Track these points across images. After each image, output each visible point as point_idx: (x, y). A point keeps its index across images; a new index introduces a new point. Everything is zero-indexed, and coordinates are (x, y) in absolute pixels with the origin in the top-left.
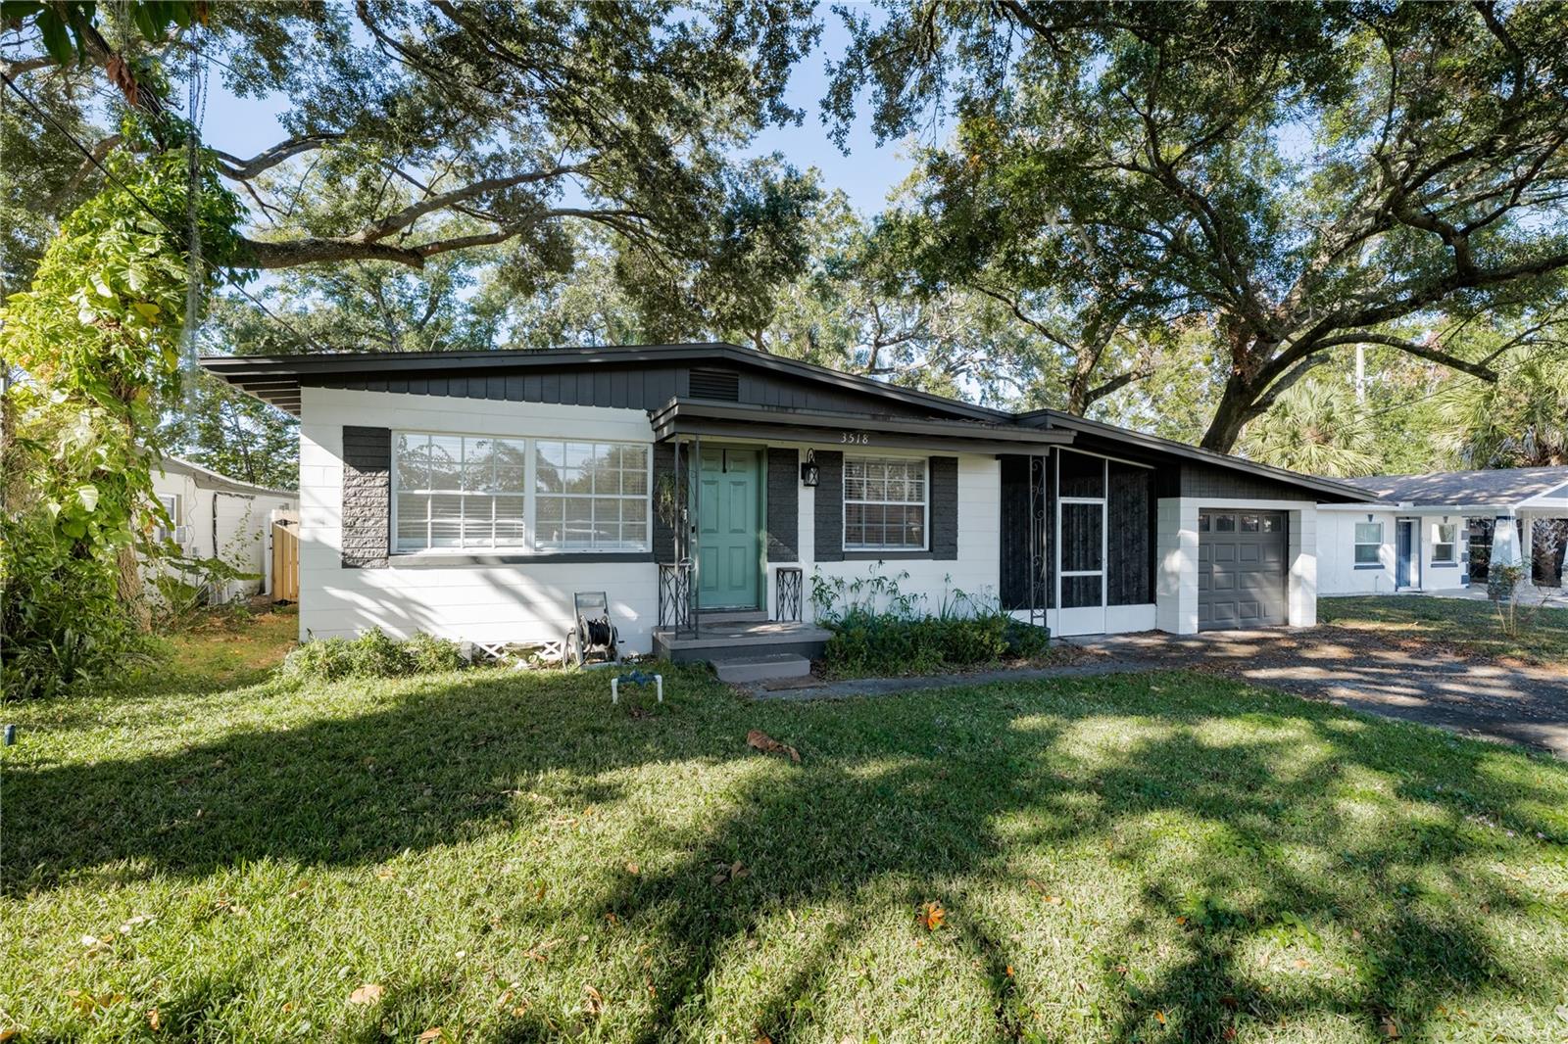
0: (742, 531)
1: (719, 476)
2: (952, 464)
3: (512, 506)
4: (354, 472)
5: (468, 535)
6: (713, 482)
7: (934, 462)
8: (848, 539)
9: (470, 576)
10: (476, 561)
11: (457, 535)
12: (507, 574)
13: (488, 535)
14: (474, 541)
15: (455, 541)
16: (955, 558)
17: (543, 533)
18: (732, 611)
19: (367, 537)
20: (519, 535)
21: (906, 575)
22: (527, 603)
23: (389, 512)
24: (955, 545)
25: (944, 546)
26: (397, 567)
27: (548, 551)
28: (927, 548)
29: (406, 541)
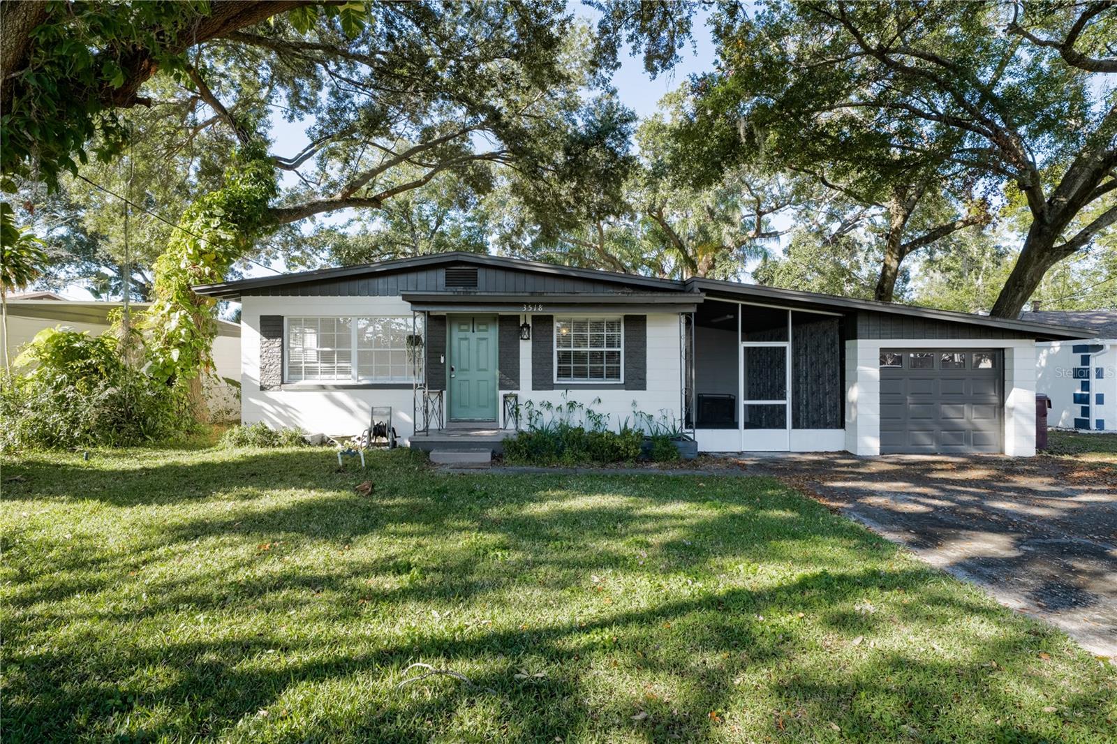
0: (485, 370)
1: (469, 334)
2: (642, 319)
3: (346, 356)
4: (265, 340)
5: (323, 373)
6: (466, 339)
7: (628, 319)
8: (559, 375)
9: (319, 396)
10: (323, 387)
11: (317, 373)
12: (341, 396)
13: (333, 373)
14: (327, 376)
15: (317, 377)
16: (644, 388)
17: (362, 371)
18: (479, 421)
19: (271, 374)
20: (350, 373)
21: (600, 401)
22: (350, 411)
23: (283, 361)
24: (644, 380)
25: (637, 381)
26: (286, 390)
27: (364, 382)
28: (622, 381)
29: (292, 376)
